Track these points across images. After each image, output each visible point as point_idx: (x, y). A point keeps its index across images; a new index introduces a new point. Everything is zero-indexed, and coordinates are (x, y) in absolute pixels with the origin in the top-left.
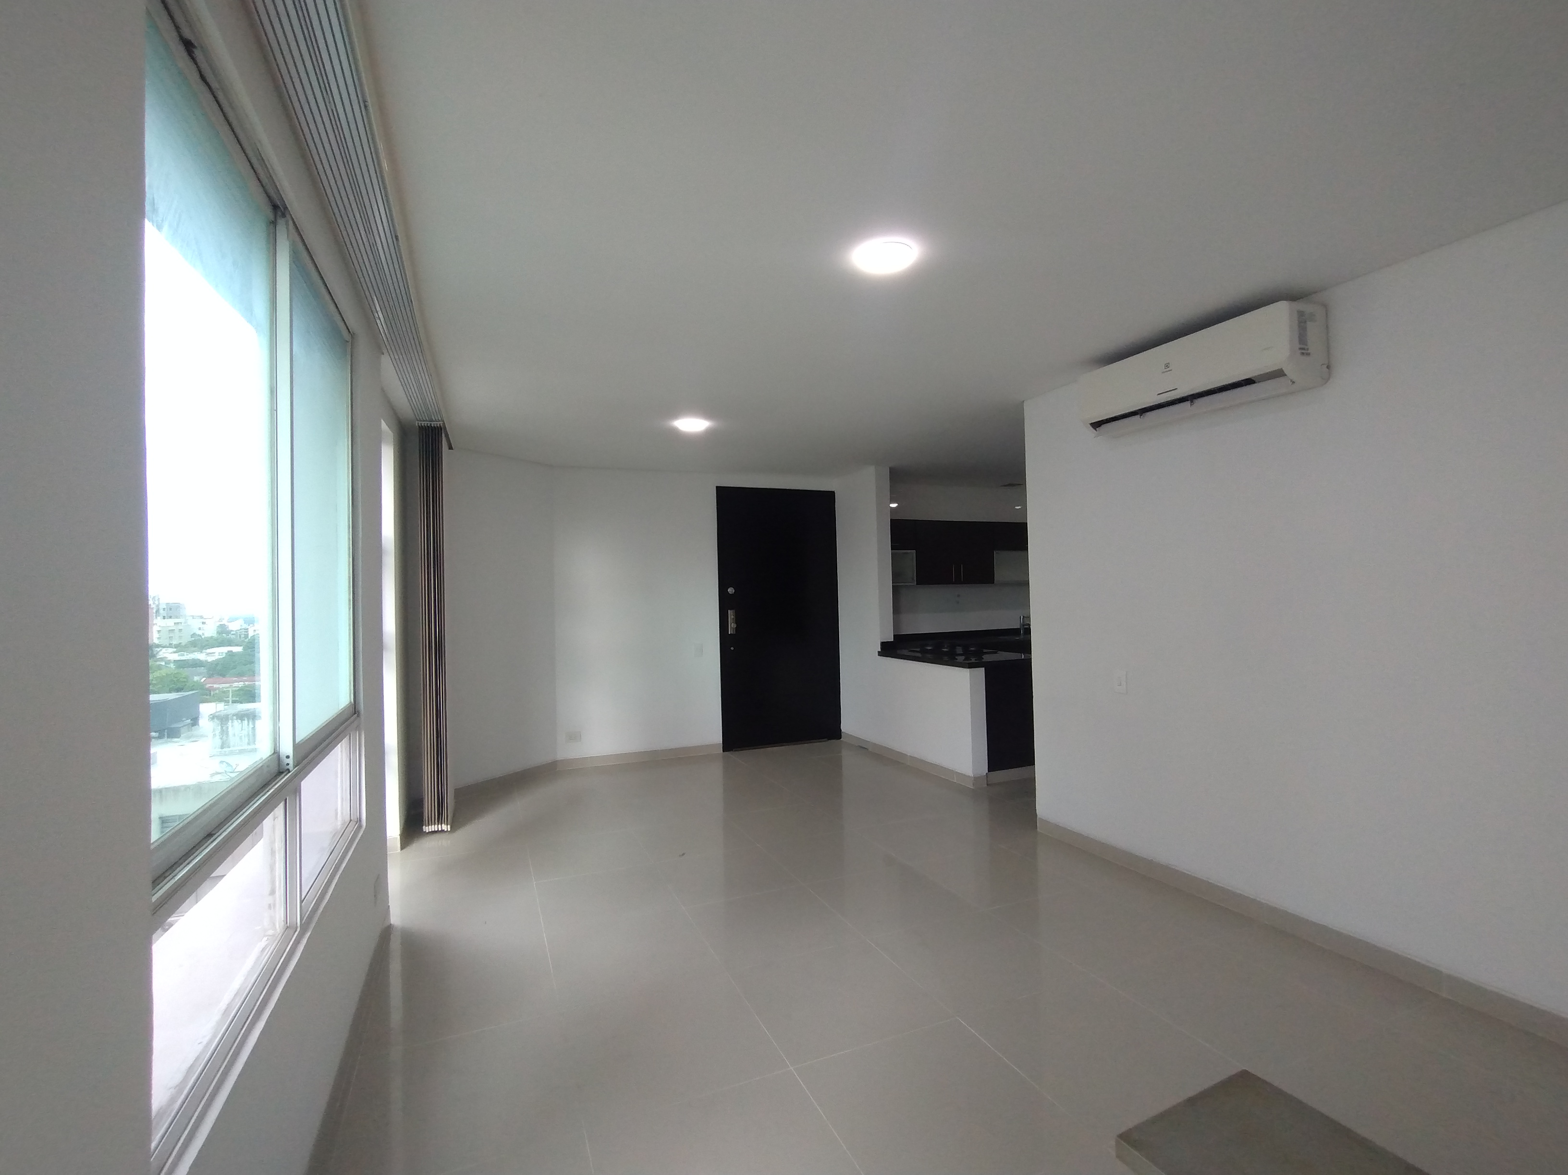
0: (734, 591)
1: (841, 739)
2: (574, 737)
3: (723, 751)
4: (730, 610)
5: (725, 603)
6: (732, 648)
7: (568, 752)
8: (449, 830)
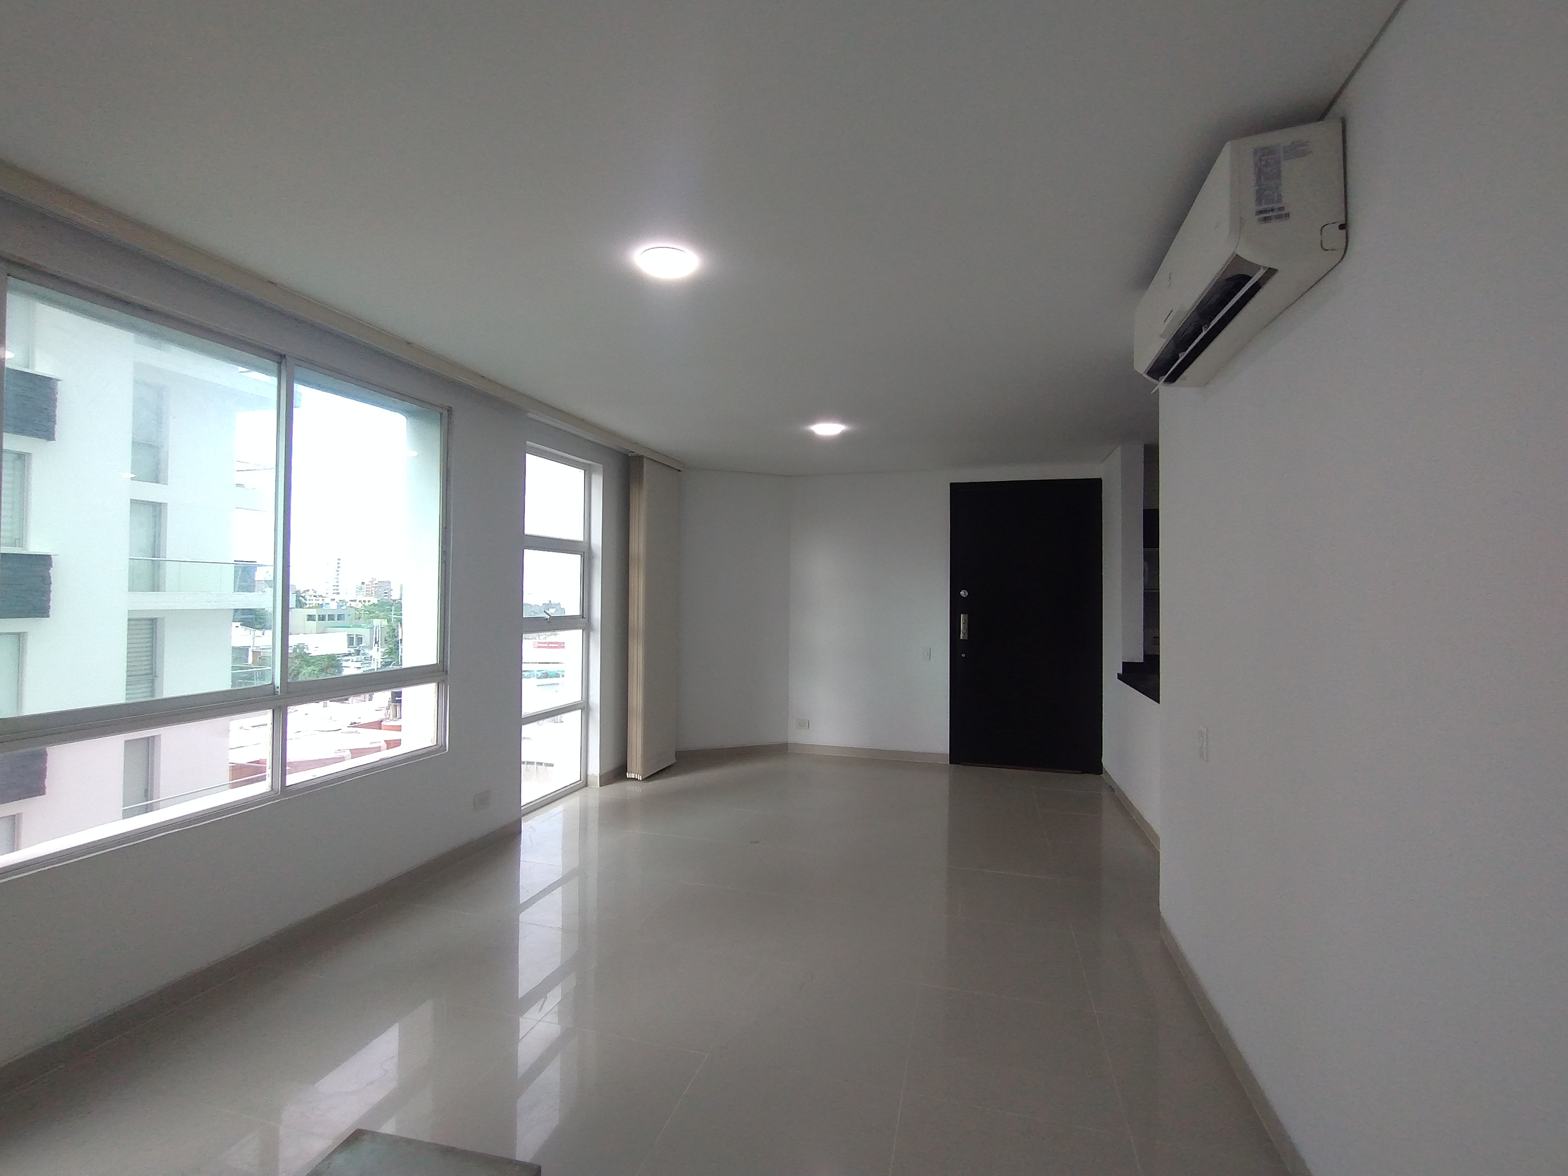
0: (967, 594)
1: (1102, 775)
2: (805, 724)
3: (950, 763)
4: (962, 613)
5: (956, 607)
6: (963, 655)
7: (798, 737)
8: (641, 779)
